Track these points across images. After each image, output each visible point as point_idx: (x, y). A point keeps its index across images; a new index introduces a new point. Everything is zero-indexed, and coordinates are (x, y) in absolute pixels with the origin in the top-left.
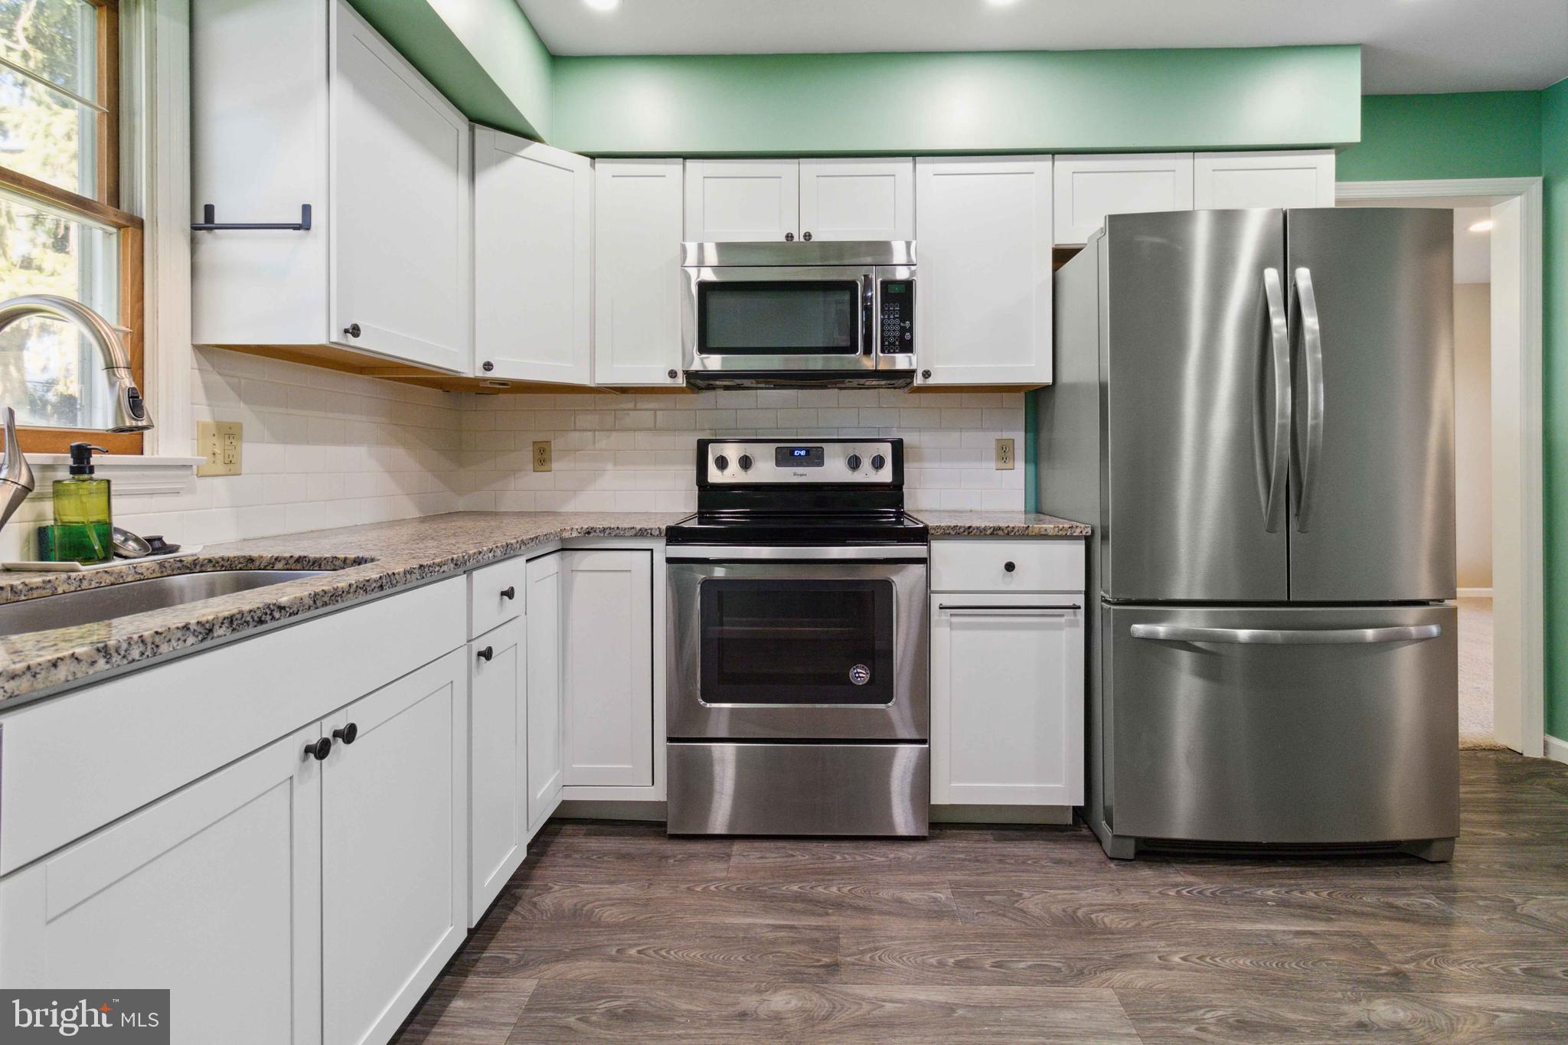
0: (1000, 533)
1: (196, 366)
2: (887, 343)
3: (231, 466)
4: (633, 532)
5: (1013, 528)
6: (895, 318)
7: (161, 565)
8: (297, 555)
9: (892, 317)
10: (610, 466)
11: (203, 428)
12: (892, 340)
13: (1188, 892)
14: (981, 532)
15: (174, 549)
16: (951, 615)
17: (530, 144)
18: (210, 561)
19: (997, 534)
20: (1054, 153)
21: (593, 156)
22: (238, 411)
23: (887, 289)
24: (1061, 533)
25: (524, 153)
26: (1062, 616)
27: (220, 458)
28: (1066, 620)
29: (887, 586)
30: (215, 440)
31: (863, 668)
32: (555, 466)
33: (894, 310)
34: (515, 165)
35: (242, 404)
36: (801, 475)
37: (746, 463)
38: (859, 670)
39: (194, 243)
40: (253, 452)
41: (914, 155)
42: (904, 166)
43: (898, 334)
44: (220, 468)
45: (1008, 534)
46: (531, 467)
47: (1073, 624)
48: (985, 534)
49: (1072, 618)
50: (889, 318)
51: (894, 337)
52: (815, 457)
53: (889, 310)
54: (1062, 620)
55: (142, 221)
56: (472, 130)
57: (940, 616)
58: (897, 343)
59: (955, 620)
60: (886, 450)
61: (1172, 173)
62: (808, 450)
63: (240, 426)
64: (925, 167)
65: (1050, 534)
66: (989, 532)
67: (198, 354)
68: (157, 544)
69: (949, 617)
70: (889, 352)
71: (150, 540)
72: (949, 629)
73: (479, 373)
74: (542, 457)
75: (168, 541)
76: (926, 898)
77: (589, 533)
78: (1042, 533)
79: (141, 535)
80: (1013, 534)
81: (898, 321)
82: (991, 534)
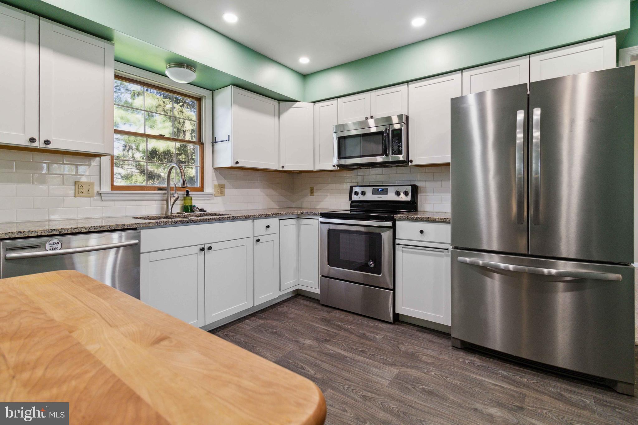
0: (418, 219)
1: (214, 172)
2: (393, 152)
3: (222, 194)
4: (312, 214)
5: (423, 218)
6: (396, 142)
7: (200, 214)
8: (222, 214)
9: (395, 142)
10: (329, 194)
11: (215, 186)
12: (395, 150)
13: (468, 362)
14: (412, 218)
15: (206, 211)
16: (403, 247)
17: (295, 103)
18: (209, 214)
19: (417, 220)
20: (462, 70)
21: (315, 102)
22: (224, 182)
23: (393, 132)
24: (441, 220)
25: (294, 106)
26: (443, 252)
27: (219, 192)
28: (445, 254)
29: (380, 235)
30: (218, 188)
31: (372, 262)
32: (315, 194)
33: (396, 140)
34: (291, 110)
35: (225, 180)
36: (380, 198)
37: (363, 193)
38: (371, 262)
39: (213, 146)
40: (227, 191)
41: (407, 82)
42: (405, 87)
43: (397, 148)
44: (219, 194)
45: (421, 220)
46: (309, 195)
47: (447, 256)
48: (413, 219)
49: (447, 253)
50: (394, 143)
51: (396, 149)
52: (385, 192)
53: (394, 140)
54: (443, 254)
55: (203, 143)
56: (279, 103)
57: (399, 247)
58: (397, 151)
59: (404, 249)
60: (409, 189)
61: (518, 66)
62: (383, 189)
63: (224, 185)
64: (412, 86)
65: (437, 220)
66: (414, 219)
67: (215, 170)
68: (202, 210)
69: (402, 248)
70: (394, 155)
71: (201, 209)
72: (401, 252)
73: (281, 169)
74: (312, 192)
75: (205, 210)
76: (373, 336)
77: (302, 213)
78: (434, 220)
79: (200, 208)
80: (423, 220)
81: (397, 143)
82: (415, 219)
